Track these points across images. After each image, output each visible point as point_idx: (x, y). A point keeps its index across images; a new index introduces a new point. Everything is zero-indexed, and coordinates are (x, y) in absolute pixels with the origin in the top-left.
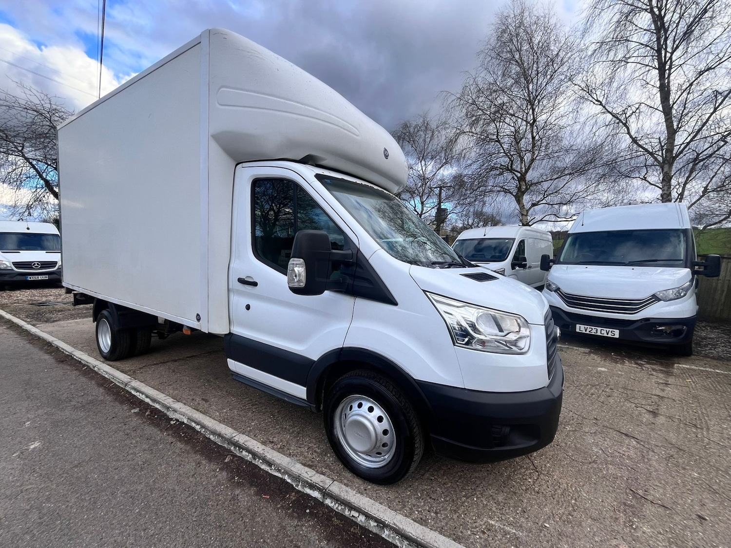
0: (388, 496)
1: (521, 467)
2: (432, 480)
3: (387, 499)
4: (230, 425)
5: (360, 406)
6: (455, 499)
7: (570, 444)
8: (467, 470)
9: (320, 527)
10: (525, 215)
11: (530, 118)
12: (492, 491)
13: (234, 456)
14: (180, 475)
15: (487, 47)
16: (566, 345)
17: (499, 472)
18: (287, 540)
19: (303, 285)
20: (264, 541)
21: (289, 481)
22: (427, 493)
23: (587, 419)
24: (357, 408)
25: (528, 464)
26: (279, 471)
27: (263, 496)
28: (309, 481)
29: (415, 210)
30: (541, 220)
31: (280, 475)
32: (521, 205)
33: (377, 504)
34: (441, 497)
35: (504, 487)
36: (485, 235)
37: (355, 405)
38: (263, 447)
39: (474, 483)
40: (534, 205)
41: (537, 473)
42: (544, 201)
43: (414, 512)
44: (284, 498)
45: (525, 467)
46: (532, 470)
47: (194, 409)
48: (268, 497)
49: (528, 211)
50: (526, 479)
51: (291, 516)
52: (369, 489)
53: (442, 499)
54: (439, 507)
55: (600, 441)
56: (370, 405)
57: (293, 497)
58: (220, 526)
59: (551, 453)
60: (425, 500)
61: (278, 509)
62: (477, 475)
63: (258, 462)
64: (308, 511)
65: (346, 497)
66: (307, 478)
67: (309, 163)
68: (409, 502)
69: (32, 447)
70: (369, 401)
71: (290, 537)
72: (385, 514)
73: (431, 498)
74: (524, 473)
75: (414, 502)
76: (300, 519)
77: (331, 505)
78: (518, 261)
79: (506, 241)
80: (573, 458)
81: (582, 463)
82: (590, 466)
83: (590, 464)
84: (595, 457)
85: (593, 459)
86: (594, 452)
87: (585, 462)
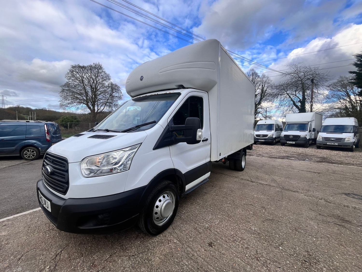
80: (35, 249)
81: (28, 252)
82: (22, 254)
83: (23, 255)
84: (19, 263)
85: (20, 260)
86: (20, 266)
87: (26, 253)
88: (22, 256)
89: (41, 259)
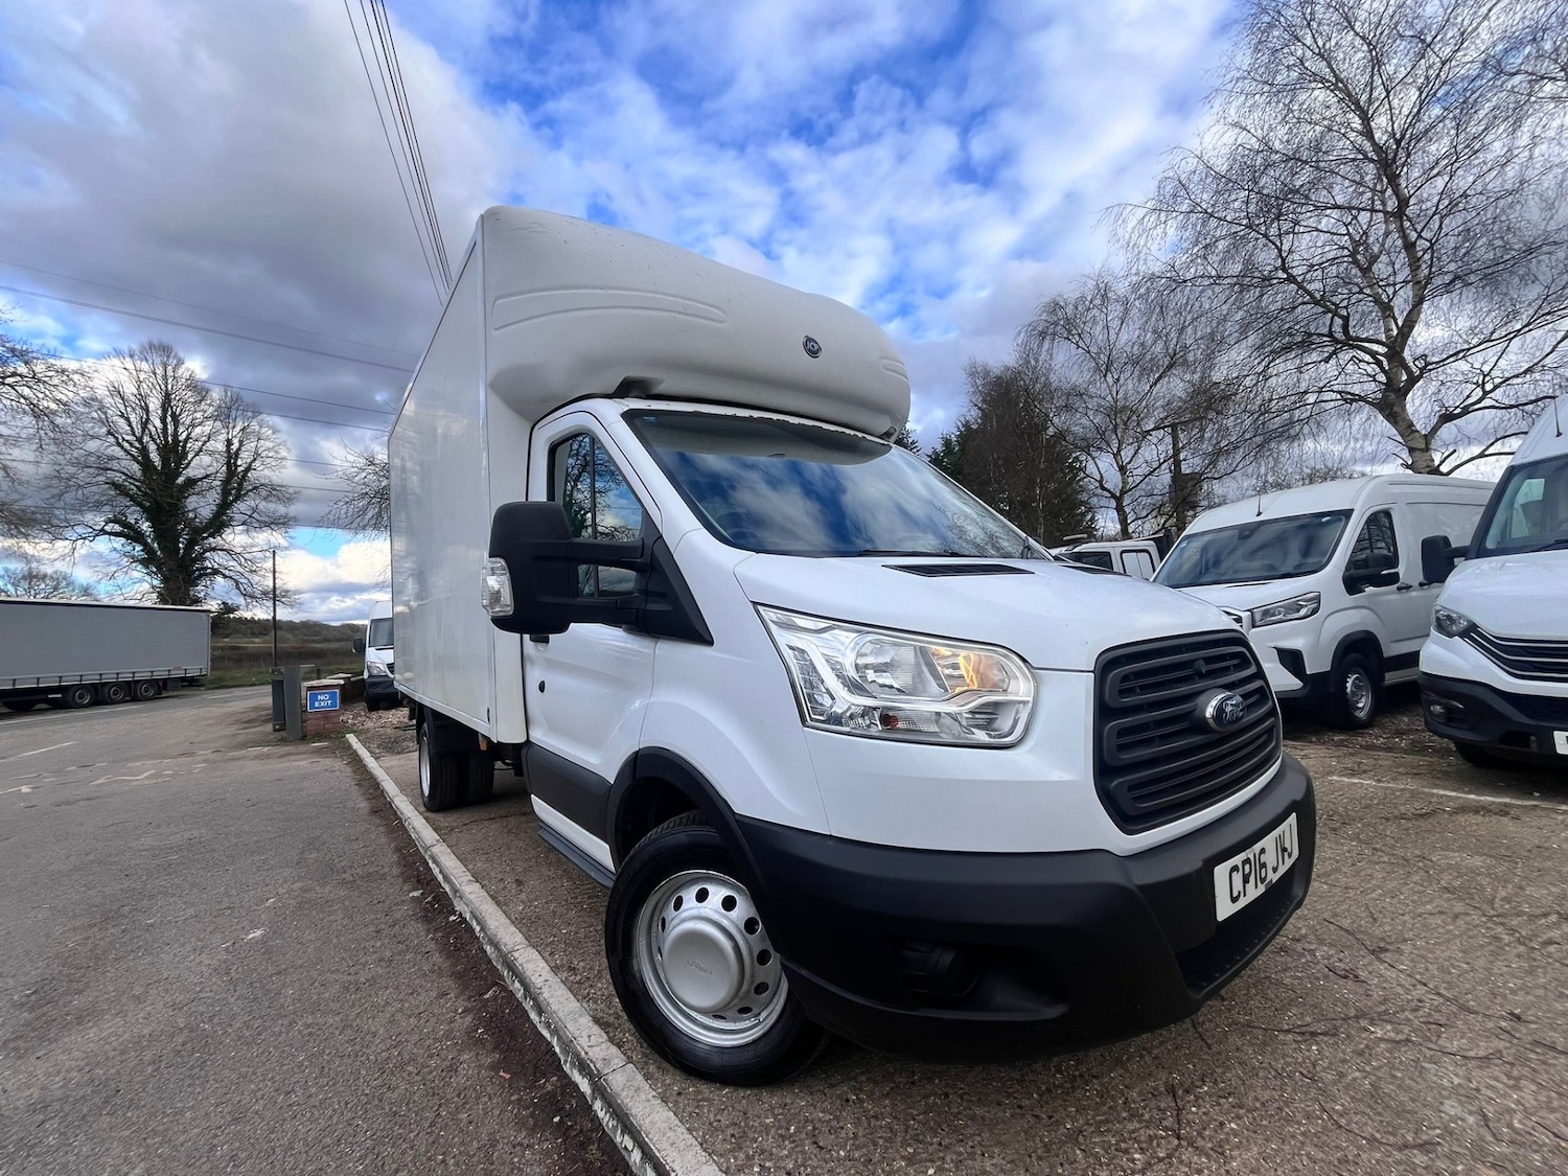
0: (718, 1117)
1: (1134, 1115)
2: (848, 1101)
3: (711, 1124)
4: (524, 929)
5: (702, 896)
6: (875, 1160)
7: (1355, 1079)
8: (961, 1097)
9: (560, 1157)
10: (1422, 450)
11: (1392, 205)
12: (994, 1161)
13: (504, 988)
14: (400, 1010)
15: (1229, 77)
16: (1535, 799)
17: (1050, 1117)
18: (482, 1169)
19: (510, 610)
20: (443, 1161)
21: (557, 1050)
22: (815, 1128)
23: (1476, 1013)
24: (695, 903)
25: (1163, 1111)
26: (548, 1025)
27: (501, 1074)
28: (583, 1053)
29: (1104, 489)
30: (1482, 455)
31: (547, 1035)
32: (1403, 425)
33: (682, 1129)
34: (843, 1147)
35: (1040, 1158)
36: (1259, 514)
37: (689, 895)
38: (550, 976)
39: (955, 1131)
40: (1447, 417)
41: (1176, 1142)
42: (1487, 402)
43: (752, 1166)
44: (532, 1086)
45: (1147, 1116)
46: (1166, 1129)
47: (491, 896)
48: (508, 1076)
49: (1428, 438)
50: (1126, 1151)
51: (520, 1123)
52: (689, 1094)
53: (842, 1153)
54: (822, 1168)
55: (1489, 1087)
56: (724, 892)
57: (550, 1084)
58: (395, 1113)
59: (1266, 1095)
60: (796, 1146)
61: (510, 1103)
62: (979, 1111)
63: (528, 1005)
64: (556, 1119)
65: (627, 1101)
66: (583, 1049)
67: (633, 395)
68: (756, 1141)
69: (251, 936)
70: (724, 883)
71: (492, 1164)
72: (682, 1156)
73: (816, 1143)
74: (1133, 1132)
75: (769, 1142)
76: (532, 1131)
77: (601, 1114)
78: (1367, 567)
79: (1324, 520)
80: (1343, 1122)
81: (1372, 1140)
82: (1398, 1155)
83: (1400, 1149)
84: (1438, 1131)
85: (1425, 1137)
86: (1441, 1117)
87: (1384, 1141)
88: (1406, 1146)
89: (1364, 1071)
